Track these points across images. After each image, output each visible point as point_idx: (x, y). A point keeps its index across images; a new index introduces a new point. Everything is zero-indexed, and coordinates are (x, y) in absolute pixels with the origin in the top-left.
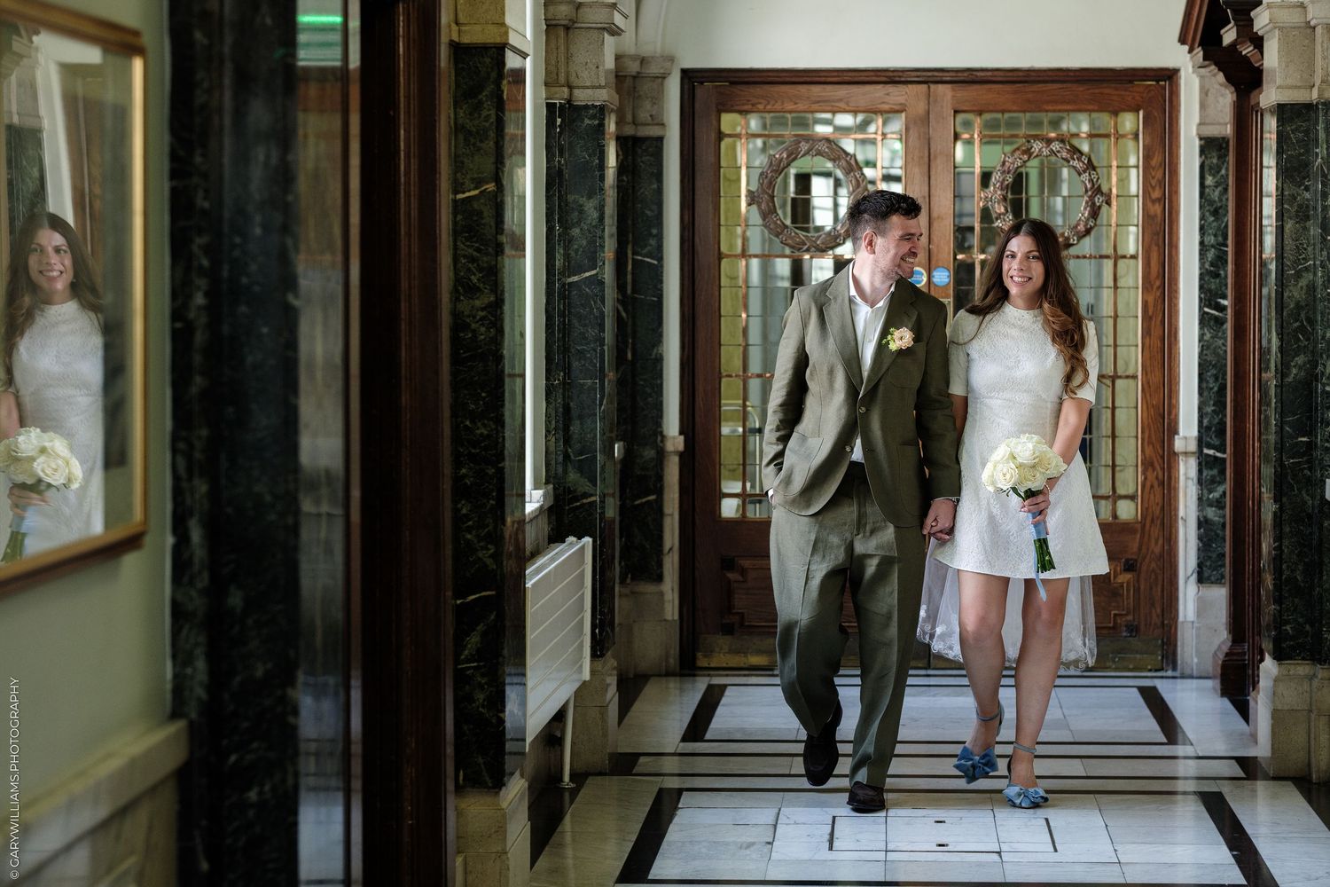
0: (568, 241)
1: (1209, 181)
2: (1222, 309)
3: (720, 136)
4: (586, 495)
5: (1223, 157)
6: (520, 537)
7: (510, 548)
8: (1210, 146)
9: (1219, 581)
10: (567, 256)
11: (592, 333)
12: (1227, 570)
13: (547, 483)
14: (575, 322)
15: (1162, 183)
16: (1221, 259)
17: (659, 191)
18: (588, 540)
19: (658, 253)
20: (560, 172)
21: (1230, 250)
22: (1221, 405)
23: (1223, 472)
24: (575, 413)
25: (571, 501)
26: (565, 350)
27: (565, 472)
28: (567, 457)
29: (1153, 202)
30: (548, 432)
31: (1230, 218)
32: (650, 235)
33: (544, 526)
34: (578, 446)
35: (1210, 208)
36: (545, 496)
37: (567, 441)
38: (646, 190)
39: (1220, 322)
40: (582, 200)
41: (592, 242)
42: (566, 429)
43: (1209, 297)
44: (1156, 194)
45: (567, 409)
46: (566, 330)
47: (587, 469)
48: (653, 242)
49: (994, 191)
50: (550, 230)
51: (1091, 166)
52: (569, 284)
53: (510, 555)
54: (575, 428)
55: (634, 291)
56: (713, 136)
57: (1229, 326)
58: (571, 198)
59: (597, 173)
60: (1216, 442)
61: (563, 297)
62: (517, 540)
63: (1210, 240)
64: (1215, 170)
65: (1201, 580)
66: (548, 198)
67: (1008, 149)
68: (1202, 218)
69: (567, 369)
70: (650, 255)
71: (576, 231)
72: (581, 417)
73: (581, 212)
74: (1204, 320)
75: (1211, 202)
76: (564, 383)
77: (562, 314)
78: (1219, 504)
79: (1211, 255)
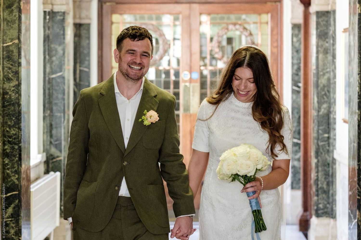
0: (51, 62)
1: (295, 39)
2: (299, 87)
3: (112, 23)
4: (58, 157)
5: (299, 31)
6: (28, 172)
7: (23, 176)
8: (295, 26)
9: (299, 188)
10: (51, 68)
11: (60, 96)
12: (301, 184)
13: (44, 151)
14: (54, 92)
15: (277, 41)
16: (299, 69)
17: (89, 44)
18: (58, 174)
19: (89, 67)
20: (48, 37)
21: (302, 65)
22: (299, 123)
23: (300, 148)
24: (54, 126)
25: (52, 159)
26: (50, 103)
27: (50, 148)
28: (51, 143)
29: (274, 47)
30: (44, 133)
31: (302, 54)
32: (86, 60)
33: (42, 168)
34: (55, 139)
35: (295, 50)
36: (42, 157)
37: (51, 136)
38: (84, 43)
39: (298, 92)
40: (57, 47)
41: (60, 62)
42: (51, 132)
43: (295, 83)
44: (275, 45)
45: (51, 125)
46: (50, 95)
47: (58, 147)
48: (86, 63)
49: (215, 43)
50: (45, 58)
51: (251, 34)
52: (53, 78)
53: (24, 179)
54: (54, 132)
55: (80, 80)
56: (110, 23)
57: (302, 94)
58: (52, 46)
59: (62, 37)
60: (298, 137)
61: (49, 83)
62: (27, 173)
63: (295, 61)
64: (297, 36)
65: (292, 188)
66: (44, 46)
67: (220, 28)
68: (293, 53)
69: (51, 110)
70: (86, 67)
71: (54, 58)
72: (56, 128)
73: (56, 51)
74: (293, 91)
75: (295, 48)
76: (50, 115)
77: (49, 89)
78: (299, 160)
79: (296, 67)
